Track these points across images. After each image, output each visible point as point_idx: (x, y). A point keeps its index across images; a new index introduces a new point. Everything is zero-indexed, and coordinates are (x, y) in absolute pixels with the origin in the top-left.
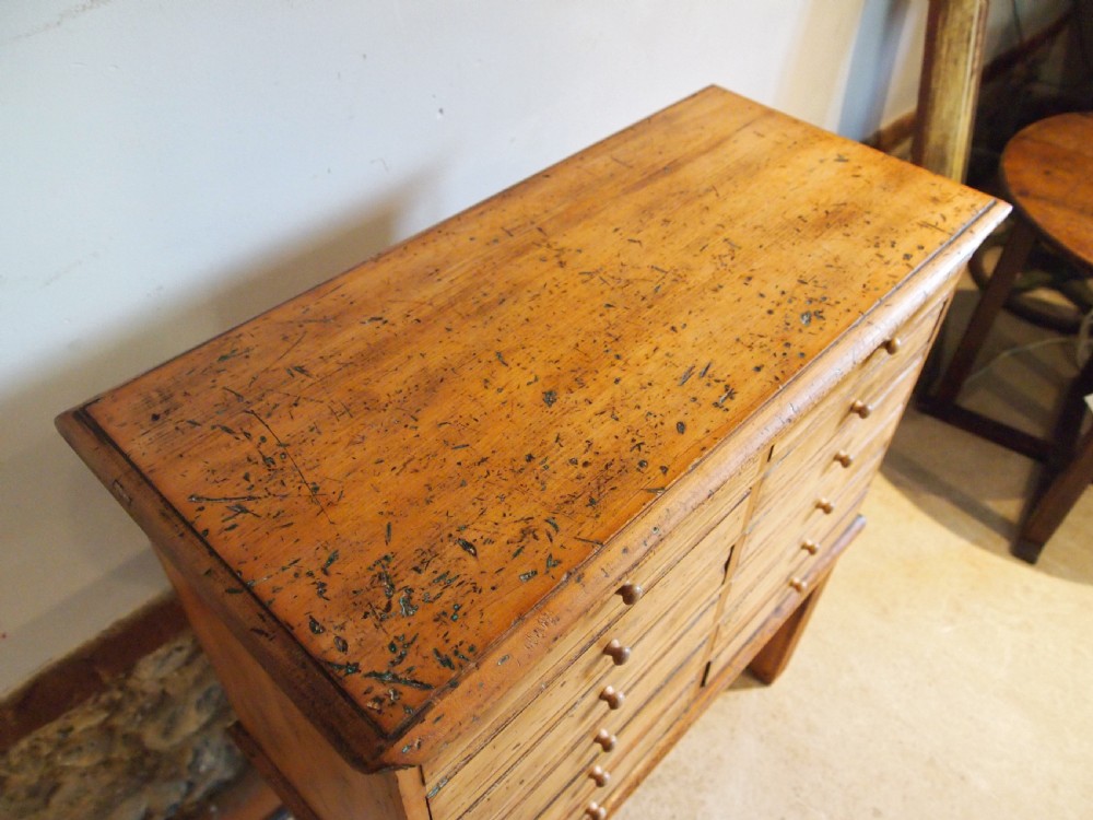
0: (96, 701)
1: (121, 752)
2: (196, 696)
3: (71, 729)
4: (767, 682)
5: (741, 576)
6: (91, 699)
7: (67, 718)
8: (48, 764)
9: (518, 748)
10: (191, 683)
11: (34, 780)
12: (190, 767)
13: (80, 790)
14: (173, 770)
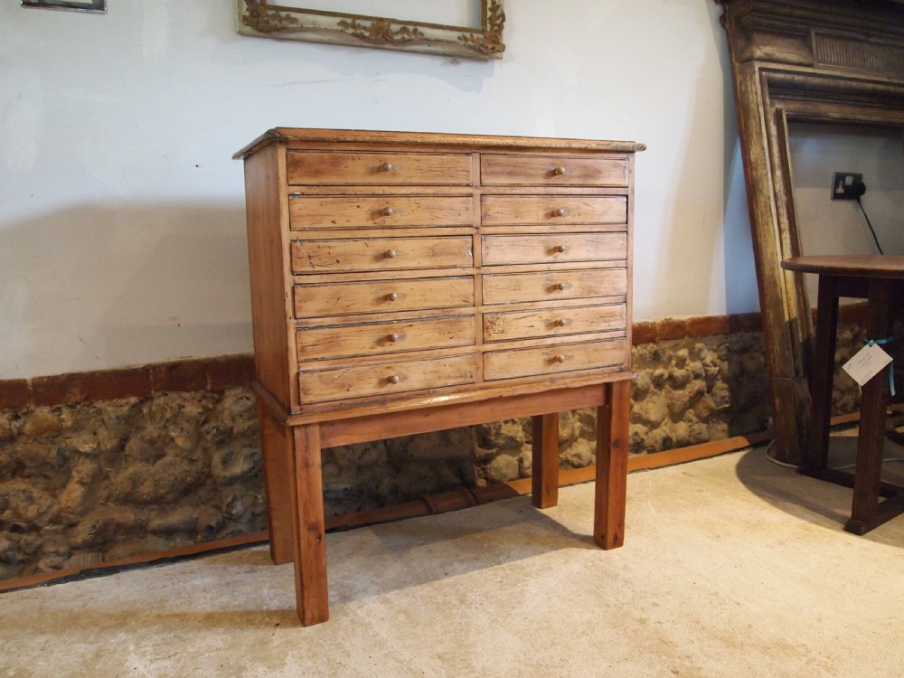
0: (200, 401)
1: (198, 455)
2: (246, 451)
3: (184, 407)
4: (604, 547)
5: (491, 278)
6: (199, 395)
7: (185, 400)
8: (165, 427)
9: (333, 225)
10: (246, 428)
11: (155, 435)
12: (228, 506)
13: (172, 464)
14: (219, 503)
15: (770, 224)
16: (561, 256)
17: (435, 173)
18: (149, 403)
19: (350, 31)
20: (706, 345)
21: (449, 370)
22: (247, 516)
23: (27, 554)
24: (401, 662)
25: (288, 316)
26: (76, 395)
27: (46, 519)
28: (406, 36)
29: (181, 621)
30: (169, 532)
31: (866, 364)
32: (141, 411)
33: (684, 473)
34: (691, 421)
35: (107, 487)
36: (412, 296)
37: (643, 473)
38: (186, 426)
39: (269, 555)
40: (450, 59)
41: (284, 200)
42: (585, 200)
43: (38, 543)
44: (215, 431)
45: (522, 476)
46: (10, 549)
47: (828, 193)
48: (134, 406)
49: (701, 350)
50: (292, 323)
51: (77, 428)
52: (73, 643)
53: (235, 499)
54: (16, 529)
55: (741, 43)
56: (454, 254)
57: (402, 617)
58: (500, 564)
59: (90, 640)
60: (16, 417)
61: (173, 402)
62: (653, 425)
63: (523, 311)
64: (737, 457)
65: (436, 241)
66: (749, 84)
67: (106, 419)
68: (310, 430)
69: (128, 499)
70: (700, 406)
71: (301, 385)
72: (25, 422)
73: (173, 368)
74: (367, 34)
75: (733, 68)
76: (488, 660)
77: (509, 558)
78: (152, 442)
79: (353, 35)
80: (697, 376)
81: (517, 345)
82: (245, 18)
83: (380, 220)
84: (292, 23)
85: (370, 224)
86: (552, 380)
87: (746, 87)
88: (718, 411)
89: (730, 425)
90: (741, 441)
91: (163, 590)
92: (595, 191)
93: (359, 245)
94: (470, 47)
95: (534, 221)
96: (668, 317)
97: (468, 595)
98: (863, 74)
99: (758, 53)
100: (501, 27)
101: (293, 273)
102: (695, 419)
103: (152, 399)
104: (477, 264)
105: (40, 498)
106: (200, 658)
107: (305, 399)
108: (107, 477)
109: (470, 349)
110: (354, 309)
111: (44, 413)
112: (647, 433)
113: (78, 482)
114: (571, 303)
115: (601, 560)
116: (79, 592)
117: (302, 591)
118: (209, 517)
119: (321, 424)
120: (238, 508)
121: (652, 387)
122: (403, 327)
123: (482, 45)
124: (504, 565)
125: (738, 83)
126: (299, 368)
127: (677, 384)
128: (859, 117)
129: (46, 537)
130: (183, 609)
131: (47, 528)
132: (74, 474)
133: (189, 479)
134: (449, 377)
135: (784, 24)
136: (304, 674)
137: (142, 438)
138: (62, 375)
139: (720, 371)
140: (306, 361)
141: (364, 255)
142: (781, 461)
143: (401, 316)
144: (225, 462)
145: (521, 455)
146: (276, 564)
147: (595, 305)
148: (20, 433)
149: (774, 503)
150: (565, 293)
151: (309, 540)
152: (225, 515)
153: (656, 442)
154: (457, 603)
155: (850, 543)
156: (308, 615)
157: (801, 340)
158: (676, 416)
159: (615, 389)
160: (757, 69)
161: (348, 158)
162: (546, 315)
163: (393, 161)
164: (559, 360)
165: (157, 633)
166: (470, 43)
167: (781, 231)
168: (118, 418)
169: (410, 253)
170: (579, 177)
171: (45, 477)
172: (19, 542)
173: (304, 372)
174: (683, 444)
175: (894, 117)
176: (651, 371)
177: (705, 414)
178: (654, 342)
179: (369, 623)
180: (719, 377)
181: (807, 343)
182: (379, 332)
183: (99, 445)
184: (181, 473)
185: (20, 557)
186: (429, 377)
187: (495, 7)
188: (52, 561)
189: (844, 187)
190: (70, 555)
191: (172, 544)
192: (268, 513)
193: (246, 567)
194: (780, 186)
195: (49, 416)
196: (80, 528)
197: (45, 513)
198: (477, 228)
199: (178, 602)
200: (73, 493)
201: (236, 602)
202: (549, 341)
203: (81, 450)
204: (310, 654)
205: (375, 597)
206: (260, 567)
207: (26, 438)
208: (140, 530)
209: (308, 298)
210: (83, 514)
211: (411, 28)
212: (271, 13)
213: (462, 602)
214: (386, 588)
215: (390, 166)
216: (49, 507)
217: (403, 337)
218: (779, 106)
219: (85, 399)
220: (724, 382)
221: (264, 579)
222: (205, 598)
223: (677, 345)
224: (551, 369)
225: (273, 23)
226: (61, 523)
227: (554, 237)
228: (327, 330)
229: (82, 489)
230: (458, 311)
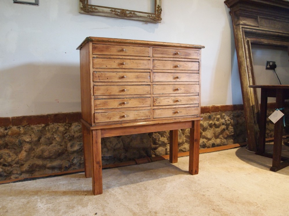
0: (64, 126)
1: (63, 143)
2: (78, 143)
3: (59, 128)
4: (192, 174)
5: (156, 86)
6: (64, 124)
7: (59, 126)
8: (53, 134)
9: (106, 67)
10: (78, 135)
11: (50, 136)
13: (55, 146)
14: (69, 159)
15: (246, 75)
16: (178, 80)
17: (139, 52)
18: (48, 126)
19: (114, 13)
20: (226, 114)
21: (142, 114)
22: (78, 164)
23: (7, 173)
24: (125, 206)
25: (92, 95)
26: (25, 123)
27: (14, 162)
28: (131, 15)
29: (55, 193)
30: (53, 168)
31: (276, 116)
32: (45, 129)
33: (219, 154)
34: (221, 138)
35: (34, 153)
36: (131, 90)
37: (205, 154)
38: (59, 134)
39: (84, 175)
40: (145, 22)
41: (91, 59)
42: (185, 63)
43: (11, 170)
44: (68, 136)
45: (166, 154)
46: (2, 172)
47: (265, 67)
48: (43, 127)
49: (224, 116)
50: (93, 97)
51: (25, 134)
52: (21, 199)
53: (74, 158)
54: (4, 165)
55: (236, 20)
56: (144, 78)
57: (126, 193)
58: (158, 179)
59: (26, 198)
60: (6, 129)
61: (55, 126)
62: (209, 139)
63: (166, 97)
64: (236, 150)
65: (139, 74)
66: (238, 32)
67: (34, 131)
68: (98, 131)
69: (40, 157)
70: (224, 134)
71: (95, 117)
72: (9, 131)
73: (56, 115)
74: (119, 14)
75: (233, 27)
76: (153, 206)
77: (161, 177)
78: (49, 139)
79: (115, 14)
80: (223, 124)
81: (164, 107)
82: (81, 8)
83: (121, 66)
84: (96, 10)
85: (118, 67)
86: (175, 119)
87: (238, 33)
88: (230, 135)
89: (234, 140)
90: (238, 145)
92: (189, 60)
93: (114, 74)
94: (151, 19)
95: (170, 69)
96: (214, 105)
97: (148, 187)
98: (275, 30)
99: (241, 22)
100: (160, 13)
101: (93, 81)
102: (223, 138)
103: (49, 125)
104: (151, 81)
105: (13, 156)
106: (61, 204)
107: (96, 121)
108: (34, 150)
109: (149, 108)
110: (112, 94)
111: (15, 128)
112: (207, 142)
113: (24, 151)
114: (181, 95)
115: (191, 178)
116: (23, 185)
117: (94, 184)
118: (66, 164)
119: (101, 129)
120: (75, 161)
121: (209, 127)
122: (128, 100)
123: (155, 18)
124: (160, 179)
125: (235, 32)
126: (95, 111)
127: (217, 126)
128: (274, 43)
129: (14, 168)
130: (56, 190)
131: (14, 165)
132: (24, 148)
133: (60, 151)
134: (142, 117)
135: (249, 14)
136: (94, 209)
137: (45, 138)
138: (21, 117)
139: (230, 123)
140: (97, 109)
141: (116, 77)
142: (251, 151)
143: (127, 96)
144: (71, 146)
145: (166, 147)
146: (86, 178)
147: (189, 96)
148: (7, 134)
149: (248, 162)
150: (179, 92)
151: (96, 166)
152: (71, 163)
153: (210, 145)
154: (144, 189)
155: (272, 174)
156: (96, 192)
157: (256, 112)
158: (217, 137)
159: (195, 123)
160: (241, 27)
161: (111, 47)
162: (173, 98)
163: (125, 48)
164: (178, 113)
165: (48, 196)
166: (151, 17)
167: (249, 78)
168: (38, 131)
169: (130, 77)
170: (184, 55)
171: (14, 149)
172: (5, 169)
173: (96, 113)
174: (218, 145)
175: (285, 44)
176: (208, 122)
177: (226, 136)
178: (209, 113)
179: (115, 195)
180: (230, 125)
181: (258, 113)
182: (120, 101)
183: (32, 139)
184: (57, 149)
185: (5, 174)
186: (136, 116)
187: (159, 7)
188: (15, 176)
189: (269, 65)
190: (21, 174)
191: (54, 172)
192: (84, 163)
193: (77, 179)
194: (249, 63)
195: (16, 129)
196: (24, 166)
197: (14, 160)
198: (151, 70)
199: (55, 188)
200: (23, 154)
201: (73, 188)
202: (174, 107)
203: (26, 140)
204: (96, 203)
205: (118, 187)
206: (81, 178)
207: (9, 136)
208: (44, 167)
209: (98, 90)
210: (26, 161)
211: (133, 12)
212: (89, 7)
213: (146, 189)
214: (121, 185)
215: (124, 50)
216: (15, 159)
217: (128, 103)
218: (248, 39)
219: (28, 124)
220: (232, 126)
221: (82, 182)
222: (63, 187)
223: (216, 114)
224: (175, 115)
225: (90, 10)
226: (19, 164)
227: (176, 74)
228: (104, 100)
229: (26, 153)
230: (145, 96)
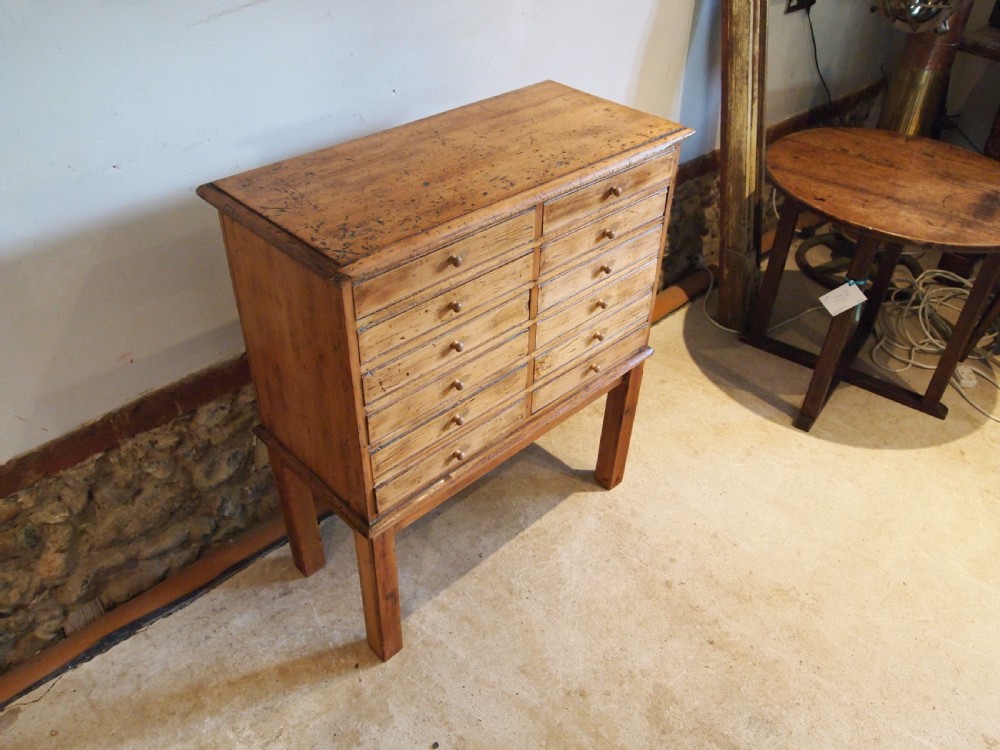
0: (172, 429)
1: (180, 477)
2: (227, 455)
3: (156, 442)
4: (606, 486)
5: (543, 323)
6: (170, 425)
7: (155, 434)
8: (140, 466)
9: (404, 341)
10: (227, 437)
11: (130, 477)
12: (218, 510)
13: (154, 497)
14: (207, 509)
15: (744, 92)
17: (501, 243)
18: (116, 451)
21: (504, 422)
23: (20, 631)
25: (362, 446)
26: (32, 477)
27: (31, 595)
29: (257, 685)
30: (162, 554)
32: (109, 462)
35: (87, 541)
38: (161, 456)
39: (292, 562)
41: (352, 339)
43: (30, 619)
44: (194, 451)
47: (783, 6)
48: (100, 462)
50: (366, 450)
51: (39, 503)
56: (513, 316)
57: (466, 626)
58: (523, 530)
59: (179, 735)
61: (143, 441)
63: (570, 338)
65: (498, 311)
67: (68, 481)
69: (115, 543)
71: (377, 499)
76: (564, 665)
78: (128, 486)
81: (561, 371)
83: (447, 316)
90: (680, 294)
91: (210, 643)
92: (642, 194)
93: (428, 348)
95: (585, 250)
97: (513, 581)
101: (365, 404)
103: (117, 446)
104: (533, 316)
105: (17, 579)
106: (308, 730)
107: (382, 509)
108: (85, 532)
109: (522, 395)
110: (423, 410)
113: (56, 552)
115: (610, 506)
120: (229, 508)
122: (466, 404)
124: (527, 531)
126: (374, 485)
129: (36, 611)
131: (34, 601)
132: (49, 544)
134: (504, 427)
136: (415, 724)
137: (117, 485)
138: (9, 463)
140: (380, 476)
141: (432, 356)
142: (720, 324)
143: (465, 396)
144: (208, 474)
146: (306, 575)
147: (628, 305)
151: (386, 606)
152: (218, 519)
154: (507, 595)
161: (416, 265)
162: (586, 334)
163: (460, 248)
164: (594, 368)
168: (85, 479)
169: (474, 334)
171: (15, 557)
173: (379, 487)
179: (442, 643)
182: (444, 419)
183: (70, 511)
184: (166, 502)
186: (487, 436)
188: (49, 627)
190: (66, 614)
191: (167, 561)
193: (277, 589)
195: (5, 507)
196: (69, 587)
197: (29, 589)
198: (535, 281)
199: (237, 657)
200: (52, 562)
201: (298, 644)
202: (587, 355)
203: (51, 522)
204: (409, 697)
205: (429, 604)
206: (292, 584)
208: (131, 562)
210: (68, 575)
213: (511, 593)
216: (29, 583)
217: (466, 414)
219: (44, 476)
221: (306, 601)
222: (263, 646)
224: (587, 378)
226: (45, 589)
227: (599, 259)
228: (400, 440)
229: (63, 556)
230: (513, 367)
